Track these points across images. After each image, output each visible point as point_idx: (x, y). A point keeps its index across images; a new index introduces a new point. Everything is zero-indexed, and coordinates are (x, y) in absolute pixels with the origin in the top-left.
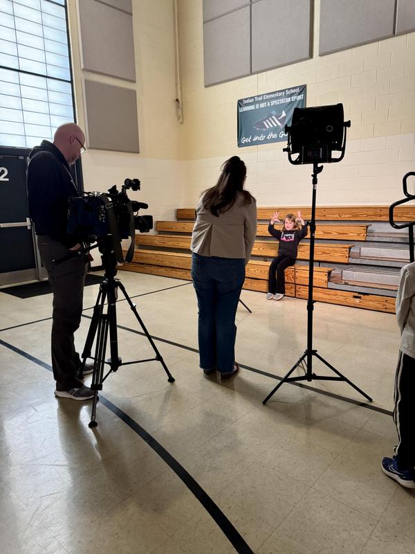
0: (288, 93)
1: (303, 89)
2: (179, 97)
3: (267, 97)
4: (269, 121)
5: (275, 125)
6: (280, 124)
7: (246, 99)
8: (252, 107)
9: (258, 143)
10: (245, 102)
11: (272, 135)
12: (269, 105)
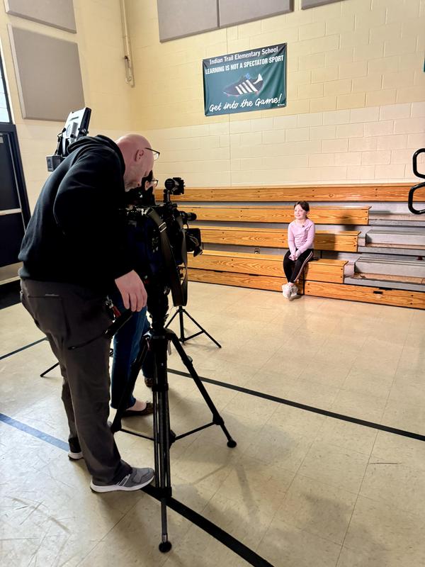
0: (264, 52)
1: (282, 49)
2: (128, 54)
3: (240, 57)
4: (243, 85)
5: (250, 91)
6: (255, 90)
7: (213, 59)
8: (221, 69)
9: (229, 111)
10: (212, 62)
11: (246, 103)
12: (241, 66)
